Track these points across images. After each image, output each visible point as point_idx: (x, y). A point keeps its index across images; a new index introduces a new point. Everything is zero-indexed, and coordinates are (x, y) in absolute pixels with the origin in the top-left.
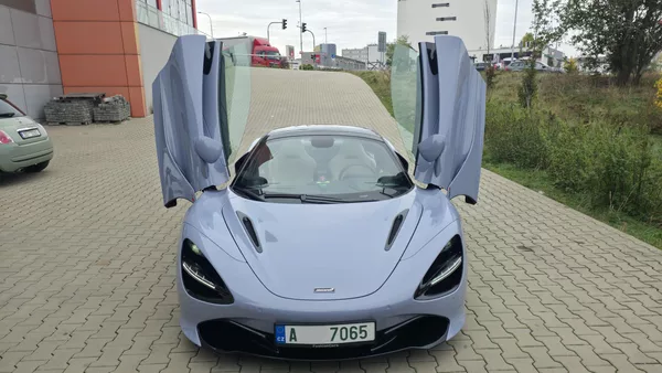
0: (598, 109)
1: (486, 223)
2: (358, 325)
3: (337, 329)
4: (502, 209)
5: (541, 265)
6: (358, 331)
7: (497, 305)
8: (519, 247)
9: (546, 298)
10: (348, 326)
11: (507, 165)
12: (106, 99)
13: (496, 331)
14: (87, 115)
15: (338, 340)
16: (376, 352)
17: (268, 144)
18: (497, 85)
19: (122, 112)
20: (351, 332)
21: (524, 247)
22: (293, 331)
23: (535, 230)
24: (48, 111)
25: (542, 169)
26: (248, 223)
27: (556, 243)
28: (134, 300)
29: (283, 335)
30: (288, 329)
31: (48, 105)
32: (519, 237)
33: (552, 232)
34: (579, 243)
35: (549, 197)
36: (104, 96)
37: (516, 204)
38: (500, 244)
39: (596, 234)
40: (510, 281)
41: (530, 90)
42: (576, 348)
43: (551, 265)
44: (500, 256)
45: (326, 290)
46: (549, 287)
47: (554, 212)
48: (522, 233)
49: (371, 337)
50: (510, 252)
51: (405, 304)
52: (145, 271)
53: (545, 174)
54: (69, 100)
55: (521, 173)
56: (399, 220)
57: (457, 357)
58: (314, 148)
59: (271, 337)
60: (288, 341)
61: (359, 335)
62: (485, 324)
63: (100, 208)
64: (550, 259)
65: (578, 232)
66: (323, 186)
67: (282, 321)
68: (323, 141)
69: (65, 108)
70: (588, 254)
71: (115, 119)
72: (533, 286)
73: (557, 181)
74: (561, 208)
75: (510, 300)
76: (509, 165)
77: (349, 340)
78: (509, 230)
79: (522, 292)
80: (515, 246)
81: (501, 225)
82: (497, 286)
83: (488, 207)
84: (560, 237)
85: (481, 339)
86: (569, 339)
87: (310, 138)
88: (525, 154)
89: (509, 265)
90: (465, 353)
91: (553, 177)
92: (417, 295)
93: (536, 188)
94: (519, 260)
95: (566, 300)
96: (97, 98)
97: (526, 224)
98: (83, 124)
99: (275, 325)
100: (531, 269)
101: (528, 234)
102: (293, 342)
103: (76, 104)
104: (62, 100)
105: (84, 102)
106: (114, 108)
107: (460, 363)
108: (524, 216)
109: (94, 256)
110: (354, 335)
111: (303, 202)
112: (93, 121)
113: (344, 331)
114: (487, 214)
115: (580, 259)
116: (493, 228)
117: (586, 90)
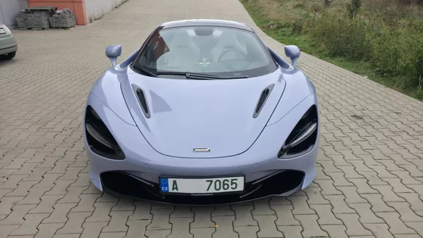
0: (402, 21)
1: (327, 98)
2: (230, 179)
3: (211, 181)
4: (338, 88)
5: (370, 129)
6: (229, 183)
7: (339, 160)
8: (352, 116)
9: (377, 154)
10: (222, 180)
11: (339, 59)
12: (58, 12)
13: (339, 180)
14: (45, 23)
15: (212, 190)
16: (244, 199)
17: (162, 33)
18: (332, 3)
19: (70, 21)
20: (224, 184)
21: (355, 116)
22: (175, 182)
23: (363, 103)
24: (19, 20)
25: (366, 61)
26: (140, 94)
27: (379, 113)
28: (60, 152)
29: (167, 185)
30: (171, 181)
31: (18, 16)
32: (351, 108)
33: (376, 105)
34: (397, 113)
35: (373, 80)
36: (56, 9)
37: (348, 85)
38: (338, 114)
39: (410, 107)
40: (347, 141)
41: (356, 6)
42: (405, 195)
43: (377, 129)
44: (338, 123)
45: (202, 150)
46: (378, 146)
47: (377, 91)
48: (354, 106)
49: (240, 188)
50: (345, 120)
51: (270, 162)
52: (71, 130)
53: (368, 64)
54: (33, 11)
55: (350, 64)
56: (266, 93)
57: (309, 202)
58: (198, 37)
59: (157, 186)
60: (170, 190)
61: (230, 186)
62: (330, 174)
63: (47, 85)
64: (376, 125)
65: (395, 105)
66: (204, 66)
67: (166, 174)
68: (204, 31)
69: (31, 17)
70: (405, 121)
71: (65, 26)
72: (365, 145)
73: (378, 69)
74: (382, 88)
75: (349, 155)
76: (342, 59)
77: (222, 190)
78: (344, 103)
79: (357, 149)
80: (349, 115)
81: (338, 99)
82: (338, 146)
83: (327, 87)
84: (383, 109)
85: (327, 187)
86: (399, 188)
87: (194, 28)
88: (353, 50)
89: (346, 129)
90: (315, 199)
91: (374, 66)
92: (280, 155)
93: (363, 74)
94: (353, 126)
95: (393, 157)
96: (52, 10)
97: (356, 99)
98: (43, 29)
99: (160, 178)
100: (363, 133)
101: (358, 107)
102: (175, 191)
103: (37, 14)
104: (27, 12)
105: (43, 13)
106: (63, 18)
107: (311, 206)
108: (355, 93)
109: (36, 119)
110: (226, 187)
111: (188, 78)
112: (51, 28)
113: (218, 183)
114: (327, 92)
115: (399, 124)
116: (332, 102)
117: (395, 7)
